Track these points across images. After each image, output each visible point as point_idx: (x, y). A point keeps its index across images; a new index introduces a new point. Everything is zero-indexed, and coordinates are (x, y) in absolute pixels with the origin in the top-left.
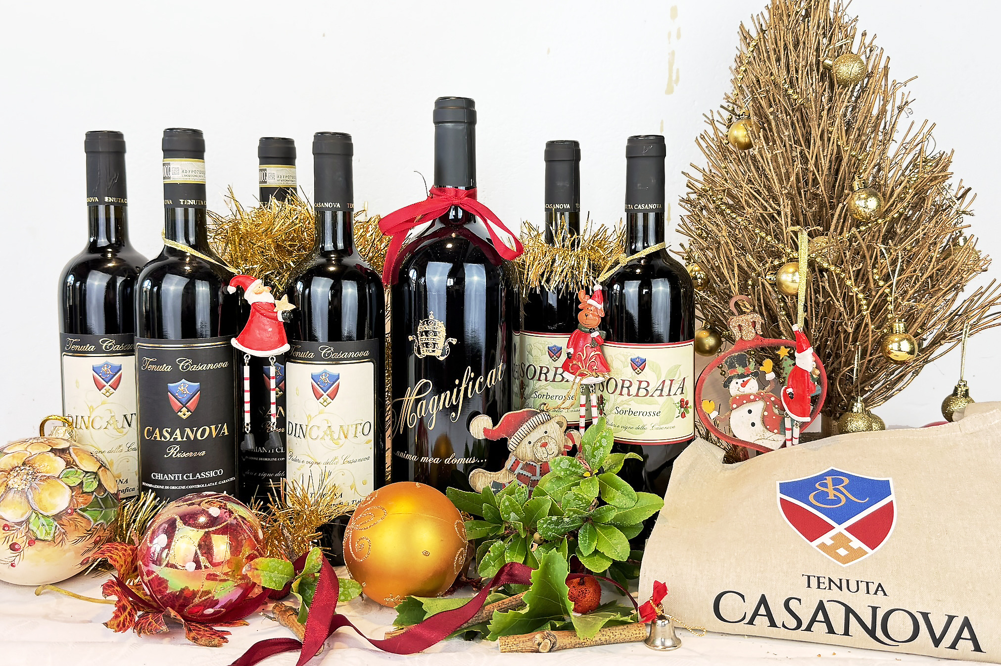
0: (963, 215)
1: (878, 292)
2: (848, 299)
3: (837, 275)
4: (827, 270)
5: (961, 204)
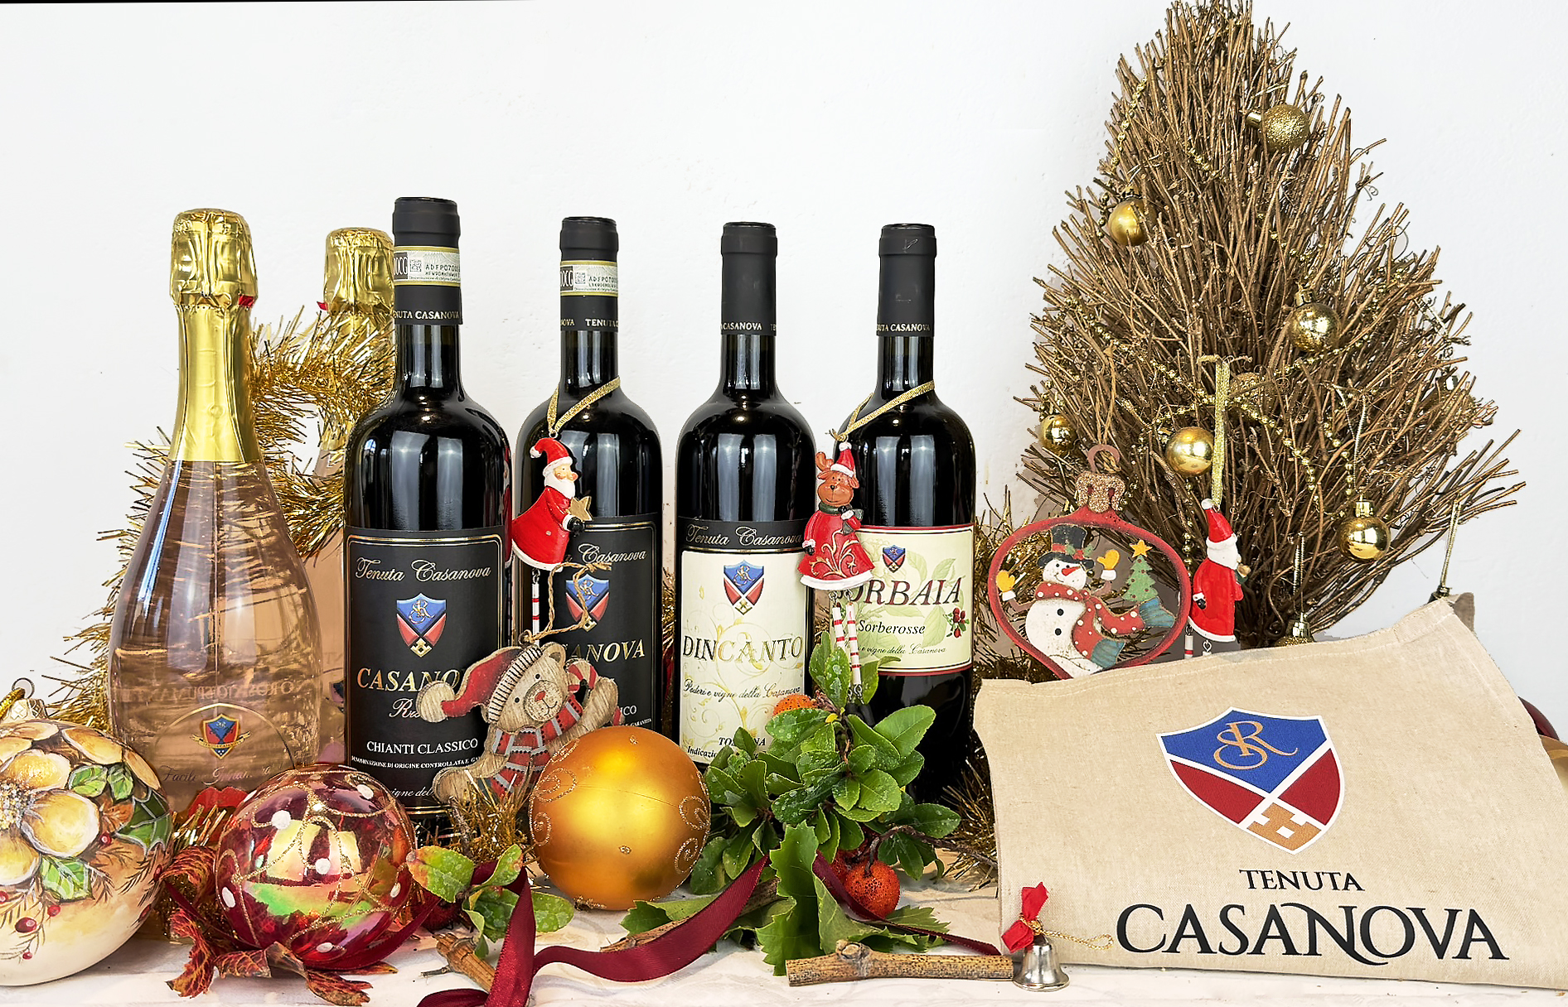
0: (1453, 345)
1: (1331, 457)
2: (1285, 466)
3: (1271, 430)
4: (1257, 423)
5: (1449, 329)
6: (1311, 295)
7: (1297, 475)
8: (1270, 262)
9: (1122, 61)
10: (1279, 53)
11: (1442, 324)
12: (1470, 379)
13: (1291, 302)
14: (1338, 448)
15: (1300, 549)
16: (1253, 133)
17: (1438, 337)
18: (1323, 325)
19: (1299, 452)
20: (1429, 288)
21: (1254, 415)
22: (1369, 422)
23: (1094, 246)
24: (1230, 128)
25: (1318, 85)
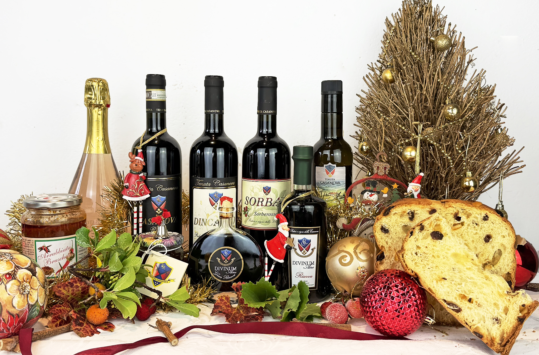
0: (501, 118)
1: (458, 156)
2: (443, 159)
4: (432, 145)
5: (499, 112)
6: (451, 101)
7: (446, 163)
8: (438, 89)
9: (387, 19)
10: (441, 17)
11: (497, 110)
12: (506, 129)
13: (445, 103)
14: (460, 153)
15: (448, 188)
16: (432, 45)
17: (496, 115)
18: (455, 111)
19: (447, 155)
20: (492, 98)
21: (432, 142)
22: (471, 144)
23: (377, 84)
24: (424, 43)
25: (454, 28)
